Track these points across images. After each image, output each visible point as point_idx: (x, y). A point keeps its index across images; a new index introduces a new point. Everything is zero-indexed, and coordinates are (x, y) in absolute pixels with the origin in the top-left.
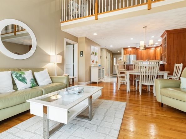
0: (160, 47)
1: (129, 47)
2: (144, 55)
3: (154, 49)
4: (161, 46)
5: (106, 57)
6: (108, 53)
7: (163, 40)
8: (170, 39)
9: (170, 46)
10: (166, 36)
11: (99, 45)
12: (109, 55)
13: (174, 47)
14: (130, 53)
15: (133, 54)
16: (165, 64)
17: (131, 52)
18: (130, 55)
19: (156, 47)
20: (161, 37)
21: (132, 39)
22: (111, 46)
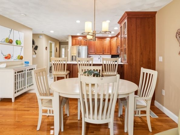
0: (116, 38)
1: (78, 34)
2: (98, 47)
3: (109, 40)
4: (117, 36)
5: (46, 48)
6: (50, 42)
7: (121, 27)
8: (131, 25)
9: (132, 36)
10: (126, 21)
11: (31, 29)
12: (53, 45)
13: (136, 39)
14: (80, 44)
15: (85, 45)
16: (125, 64)
17: (81, 42)
18: (80, 45)
19: (111, 38)
20: (118, 23)
21: (78, 22)
22: (52, 32)
